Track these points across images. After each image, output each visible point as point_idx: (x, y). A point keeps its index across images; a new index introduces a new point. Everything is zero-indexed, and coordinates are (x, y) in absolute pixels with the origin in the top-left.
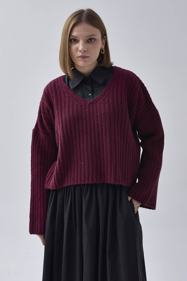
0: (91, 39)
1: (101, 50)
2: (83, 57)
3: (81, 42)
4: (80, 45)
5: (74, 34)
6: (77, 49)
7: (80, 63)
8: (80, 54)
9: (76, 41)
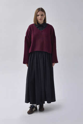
0: (42, 15)
1: (45, 18)
2: (41, 20)
3: (40, 16)
4: (40, 17)
5: (38, 14)
6: (39, 18)
7: (40, 21)
8: (40, 19)
9: (38, 16)
